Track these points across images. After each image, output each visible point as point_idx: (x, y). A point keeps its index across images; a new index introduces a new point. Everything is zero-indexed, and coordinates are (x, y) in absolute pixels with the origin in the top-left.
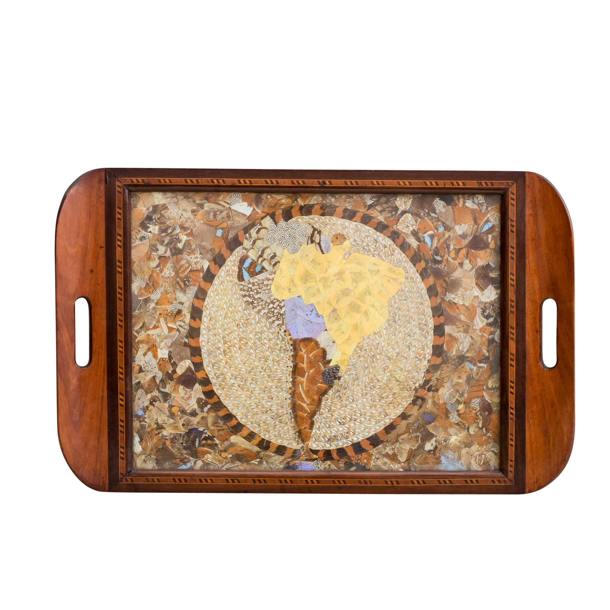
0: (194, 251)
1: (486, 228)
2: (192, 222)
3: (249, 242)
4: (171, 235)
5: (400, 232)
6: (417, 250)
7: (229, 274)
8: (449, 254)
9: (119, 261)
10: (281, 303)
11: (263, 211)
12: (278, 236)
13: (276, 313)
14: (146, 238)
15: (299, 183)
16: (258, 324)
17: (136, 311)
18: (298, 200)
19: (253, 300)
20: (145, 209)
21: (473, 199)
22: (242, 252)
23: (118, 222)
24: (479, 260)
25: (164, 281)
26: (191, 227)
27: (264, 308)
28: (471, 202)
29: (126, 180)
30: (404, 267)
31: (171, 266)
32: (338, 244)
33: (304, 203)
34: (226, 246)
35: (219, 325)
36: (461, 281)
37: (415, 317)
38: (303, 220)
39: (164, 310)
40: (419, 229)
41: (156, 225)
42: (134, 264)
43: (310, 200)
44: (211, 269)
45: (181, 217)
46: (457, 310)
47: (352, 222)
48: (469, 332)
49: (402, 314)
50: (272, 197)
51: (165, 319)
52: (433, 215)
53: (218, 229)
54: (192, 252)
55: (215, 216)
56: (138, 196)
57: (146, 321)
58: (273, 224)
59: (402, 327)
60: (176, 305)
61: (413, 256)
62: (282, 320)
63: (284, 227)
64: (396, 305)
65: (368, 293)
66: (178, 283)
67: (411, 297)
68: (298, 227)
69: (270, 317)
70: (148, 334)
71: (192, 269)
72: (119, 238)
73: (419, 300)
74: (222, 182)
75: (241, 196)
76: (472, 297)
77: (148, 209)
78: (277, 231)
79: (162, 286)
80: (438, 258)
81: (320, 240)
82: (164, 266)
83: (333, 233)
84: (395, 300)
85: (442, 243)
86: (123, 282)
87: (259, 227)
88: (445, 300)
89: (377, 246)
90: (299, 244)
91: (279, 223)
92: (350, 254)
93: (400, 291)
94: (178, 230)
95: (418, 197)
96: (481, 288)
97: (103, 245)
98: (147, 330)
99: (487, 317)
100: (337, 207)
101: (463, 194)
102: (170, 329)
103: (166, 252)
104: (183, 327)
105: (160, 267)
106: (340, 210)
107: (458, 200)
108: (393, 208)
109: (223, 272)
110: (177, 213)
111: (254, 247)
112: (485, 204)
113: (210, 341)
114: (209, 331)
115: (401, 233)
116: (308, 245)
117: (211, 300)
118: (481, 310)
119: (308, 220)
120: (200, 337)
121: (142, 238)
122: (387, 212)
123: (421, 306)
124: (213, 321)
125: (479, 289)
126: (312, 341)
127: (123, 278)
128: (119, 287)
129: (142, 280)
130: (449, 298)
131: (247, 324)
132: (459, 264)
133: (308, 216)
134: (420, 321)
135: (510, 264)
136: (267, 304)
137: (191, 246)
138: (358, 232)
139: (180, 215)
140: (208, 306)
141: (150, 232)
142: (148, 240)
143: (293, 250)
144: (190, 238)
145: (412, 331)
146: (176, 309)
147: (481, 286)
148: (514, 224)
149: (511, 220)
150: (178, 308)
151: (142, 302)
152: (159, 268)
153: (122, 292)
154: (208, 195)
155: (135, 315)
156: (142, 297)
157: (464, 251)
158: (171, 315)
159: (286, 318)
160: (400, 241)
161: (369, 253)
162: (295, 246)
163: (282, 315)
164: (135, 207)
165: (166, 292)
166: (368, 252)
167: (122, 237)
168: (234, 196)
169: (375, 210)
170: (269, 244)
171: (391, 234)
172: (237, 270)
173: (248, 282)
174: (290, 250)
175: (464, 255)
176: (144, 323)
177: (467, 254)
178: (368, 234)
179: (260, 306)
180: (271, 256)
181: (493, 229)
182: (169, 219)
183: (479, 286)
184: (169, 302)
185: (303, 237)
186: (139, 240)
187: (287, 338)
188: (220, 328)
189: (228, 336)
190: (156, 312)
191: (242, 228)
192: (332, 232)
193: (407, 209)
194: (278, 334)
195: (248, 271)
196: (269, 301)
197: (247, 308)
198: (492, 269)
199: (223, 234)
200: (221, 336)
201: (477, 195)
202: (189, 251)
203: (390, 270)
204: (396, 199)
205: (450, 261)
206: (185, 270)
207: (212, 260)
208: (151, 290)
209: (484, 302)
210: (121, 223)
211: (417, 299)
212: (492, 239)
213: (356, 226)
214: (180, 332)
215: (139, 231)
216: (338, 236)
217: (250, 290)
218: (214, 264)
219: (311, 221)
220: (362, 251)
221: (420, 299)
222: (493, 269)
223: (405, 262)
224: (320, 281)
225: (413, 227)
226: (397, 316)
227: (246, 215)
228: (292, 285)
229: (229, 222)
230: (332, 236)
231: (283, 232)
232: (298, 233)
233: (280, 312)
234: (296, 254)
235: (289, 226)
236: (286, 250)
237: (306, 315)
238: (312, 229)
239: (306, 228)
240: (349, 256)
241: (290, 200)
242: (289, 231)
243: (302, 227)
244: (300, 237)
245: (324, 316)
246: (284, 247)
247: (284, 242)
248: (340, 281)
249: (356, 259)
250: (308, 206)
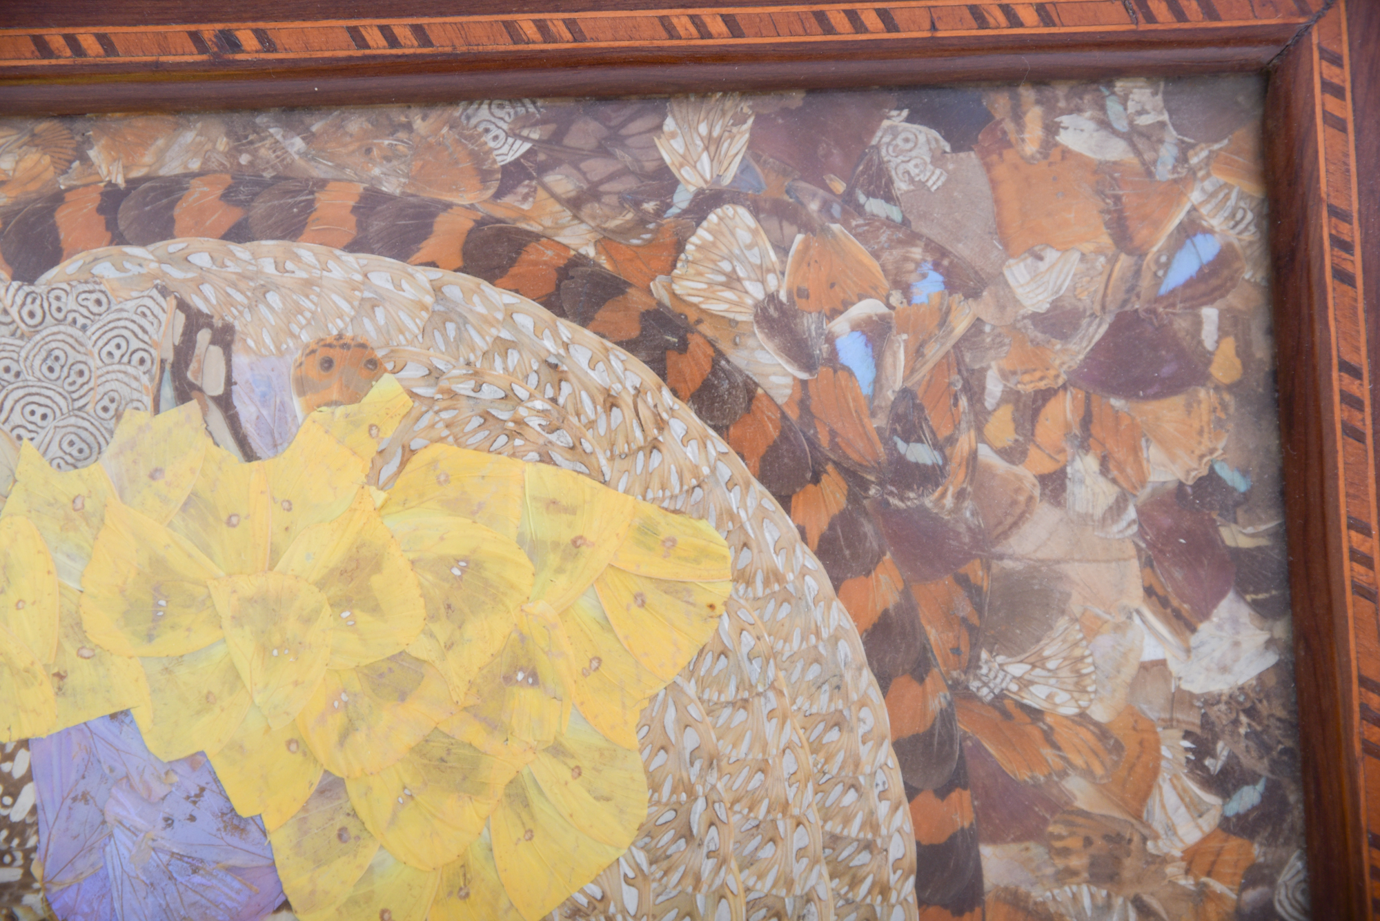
1: (1185, 267)
5: (693, 316)
6: (793, 414)
8: (980, 430)
10: (10, 757)
15: (78, 50)
18: (92, 153)
21: (1103, 108)
24: (1153, 453)
28: (1090, 126)
30: (727, 517)
32: (335, 396)
33: (126, 168)
36: (1061, 577)
37: (805, 800)
38: (121, 269)
40: (803, 294)
43: (162, 153)
46: (1048, 752)
47: (410, 269)
48: (1127, 874)
49: (729, 788)
52: (876, 206)
59: (734, 864)
61: (774, 448)
62: (20, 861)
63: (14, 312)
64: (690, 740)
65: (520, 676)
67: (772, 686)
68: (95, 309)
73: (823, 703)
76: (1129, 672)
80: (920, 454)
81: (229, 382)
83: (305, 337)
84: (681, 708)
85: (938, 365)
88: (972, 697)
89: (561, 401)
90: (105, 409)
92: (409, 453)
93: (709, 658)
95: (785, 112)
96: (1178, 615)
99: (1224, 783)
100: (322, 184)
101: (1041, 79)
106: (336, 204)
107: (1018, 116)
108: (643, 175)
112: (1171, 135)
115: (699, 321)
116: (157, 410)
118: (1187, 744)
122: (613, 200)
123: (834, 735)
125: (1166, 621)
130: (998, 684)
132: (1043, 479)
133: (151, 247)
134: (834, 826)
135: (1341, 465)
138: (451, 327)
143: (71, 443)
145: (789, 884)
147: (1175, 602)
148: (1353, 232)
149: (1334, 212)
157: (1064, 409)
159: (43, 846)
160: (694, 367)
161: (518, 442)
162: (87, 424)
163: (18, 830)
166: (511, 436)
169: (542, 194)
171: (643, 329)
174: (54, 448)
175: (1068, 426)
177: (1087, 421)
178: (505, 334)
181: (1226, 273)
183: (1164, 602)
185: (130, 369)
192: (295, 329)
193: (727, 181)
198: (1233, 505)
201: (1120, 85)
203: (646, 531)
204: (659, 127)
205: (988, 469)
209: (1197, 697)
211: (811, 697)
212: (1222, 333)
213: (437, 290)
216: (335, 354)
219: (176, 273)
220: (475, 432)
221: (824, 698)
222: (1237, 504)
223: (730, 484)
224: (237, 620)
225: (763, 282)
226: (700, 805)
228: (70, 649)
230: (298, 355)
231: (10, 341)
232: (100, 343)
233: (8, 817)
234: (93, 467)
235: (46, 305)
236: (28, 448)
237: (161, 824)
238: (181, 318)
239: (144, 315)
240: (403, 464)
241: (47, 159)
242: (44, 333)
243: (121, 310)
244: (110, 368)
245: (270, 823)
246: (21, 431)
247: (17, 401)
248: (357, 612)
249: (447, 481)
250: (147, 185)
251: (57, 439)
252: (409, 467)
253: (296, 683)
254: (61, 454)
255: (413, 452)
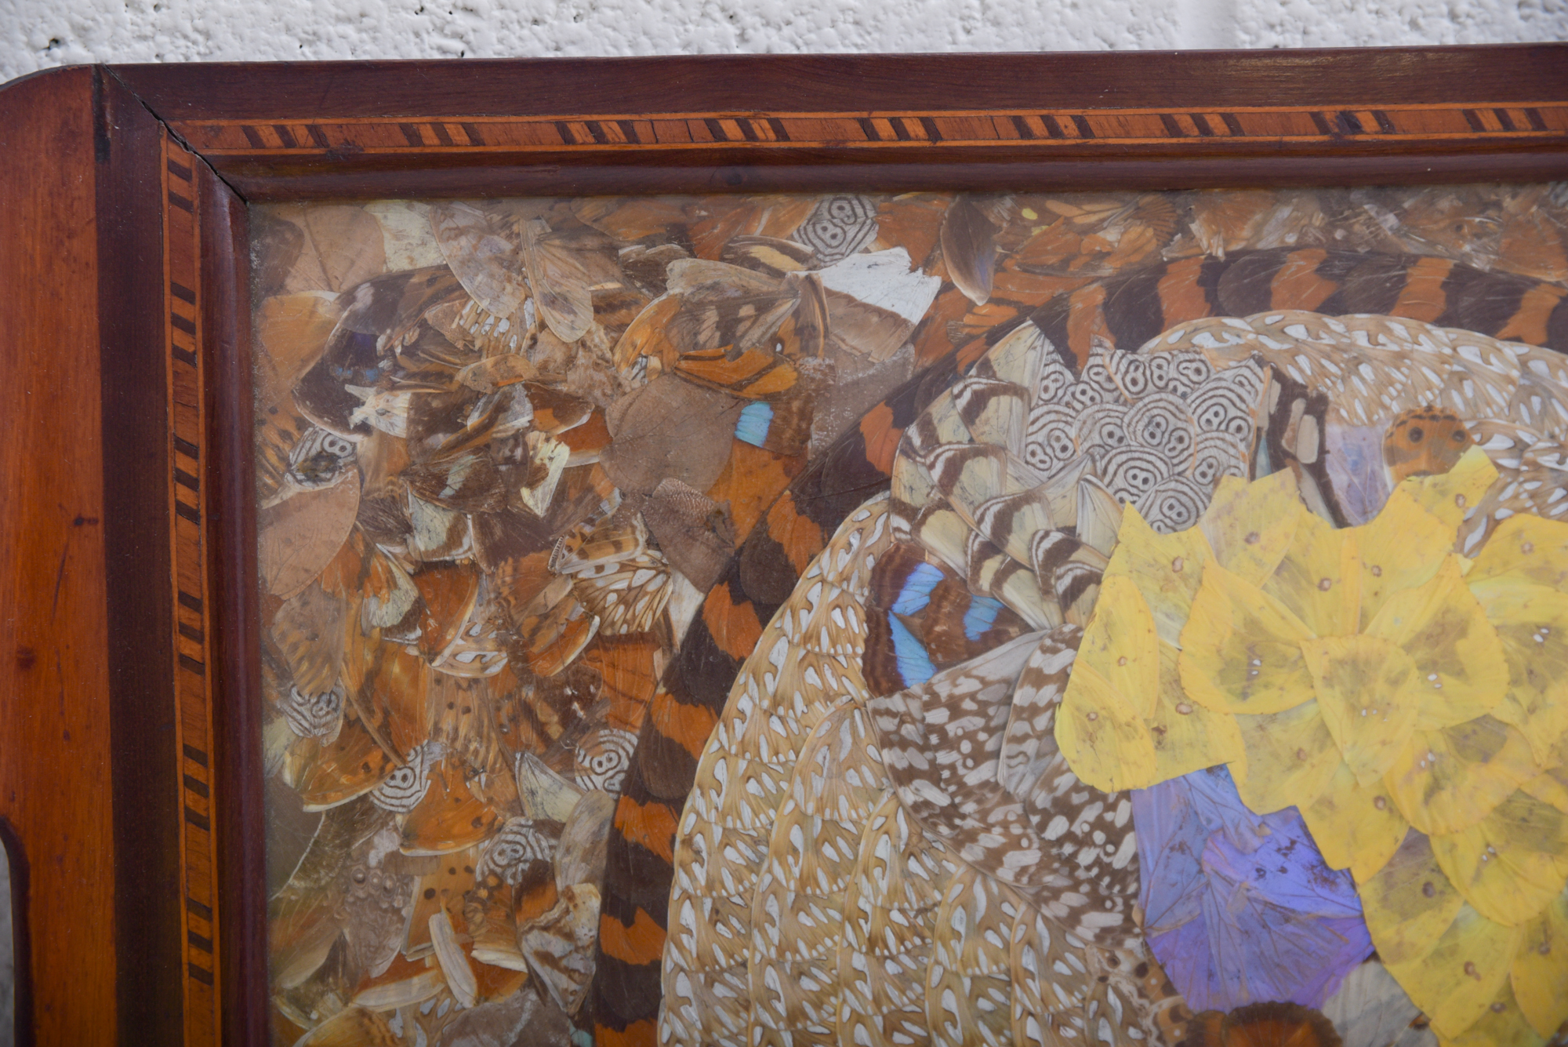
0: (616, 528)
2: (602, 363)
3: (923, 470)
4: (479, 441)
7: (819, 656)
9: (184, 598)
10: (1112, 807)
11: (1000, 294)
12: (1085, 431)
13: (1088, 868)
14: (341, 462)
15: (1204, 129)
16: (990, 936)
17: (291, 881)
18: (1194, 227)
19: (953, 795)
20: (330, 297)
22: (886, 525)
23: (176, 374)
25: (451, 706)
26: (597, 393)
27: (1019, 838)
29: (220, 129)
31: (486, 615)
32: (1423, 466)
33: (1227, 242)
34: (795, 498)
35: (768, 942)
38: (1220, 340)
39: (452, 871)
41: (393, 387)
42: (272, 614)
43: (1258, 229)
44: (712, 630)
45: (534, 339)
47: (1499, 344)
50: (1045, 216)
51: (460, 924)
53: (750, 402)
54: (606, 535)
55: (728, 328)
56: (292, 227)
57: (348, 937)
58: (1058, 367)
60: (518, 838)
62: (1120, 907)
63: (1118, 379)
66: (528, 710)
68: (1195, 378)
69: (1056, 894)
70: (363, 1013)
71: (608, 632)
72: (184, 463)
74: (772, 135)
75: (871, 214)
77: (348, 298)
78: (1079, 406)
79: (437, 730)
81: (1322, 451)
82: (448, 618)
83: (1396, 408)
86: (209, 718)
87: (977, 382)
90: (1204, 475)
91: (1092, 361)
92: (1494, 524)
94: (522, 416)
97: (93, 507)
98: (352, 986)
100: (1414, 260)
102: (489, 978)
103: (454, 536)
104: (564, 963)
105: (424, 626)
106: (1427, 278)
109: (782, 644)
110: (513, 318)
111: (953, 500)
113: (716, 1036)
114: (710, 983)
116: (1253, 477)
117: (720, 802)
119: (1251, 336)
120: (662, 1016)
121: (320, 465)
124: (734, 922)
126: (1296, 1022)
127: (209, 694)
128: (189, 751)
129: (322, 704)
131: (927, 933)
133: (1249, 319)
136: (1035, 819)
137: (598, 500)
138: (1536, 400)
139: (531, 326)
140: (699, 839)
141: (364, 428)
142: (352, 474)
143: (1171, 507)
144: (593, 458)
146: (519, 860)
150: (529, 854)
151: (326, 829)
152: (419, 632)
153: (206, 775)
154: (683, 210)
155: (283, 906)
156: (324, 799)
158: (491, 896)
159: (1143, 893)
162: (1186, 489)
163: (1119, 877)
164: (277, 287)
165: (463, 768)
167: (202, 460)
168: (835, 212)
170: (1034, 478)
172: (857, 626)
173: (926, 698)
174: (1155, 510)
176: (339, 948)
179: (997, 830)
180: (1047, 544)
182: (470, 352)
184: (477, 821)
185: (1228, 437)
186: (300, 476)
187: (1154, 1009)
188: (770, 963)
189: (818, 1006)
190: (406, 881)
191: (882, 391)
192: (1386, 400)
194: (1101, 987)
195: (925, 637)
196: (1042, 800)
197: (924, 845)
199: (774, 432)
200: (781, 1007)
202: (588, 530)
206: (565, 640)
207: (715, 577)
208: (374, 760)
210: (196, 382)
213: (1523, 363)
214: (542, 990)
215: (302, 425)
216: (1426, 425)
217: (934, 739)
218: (728, 601)
219: (1272, 344)
220: (1558, 503)
224: (1328, 681)
227: (905, 322)
228: (1169, 704)
229: (811, 363)
230: (1388, 426)
231: (1115, 407)
232: (1199, 411)
233: (1110, 864)
234: (1192, 530)
235: (1148, 373)
236: (1131, 511)
237: (1254, 874)
238: (1277, 388)
239: (1241, 384)
240: (1488, 534)
241: (1150, 232)
242: (1146, 400)
243: (1220, 379)
244: (1209, 435)
245: (1358, 877)
246: (1124, 495)
247: (1120, 466)
248: (1442, 675)
249: (1531, 550)
250: (1247, 258)
251: (1158, 502)
252: (1495, 536)
253: (1384, 743)
254: (1161, 517)
255: (1498, 522)
